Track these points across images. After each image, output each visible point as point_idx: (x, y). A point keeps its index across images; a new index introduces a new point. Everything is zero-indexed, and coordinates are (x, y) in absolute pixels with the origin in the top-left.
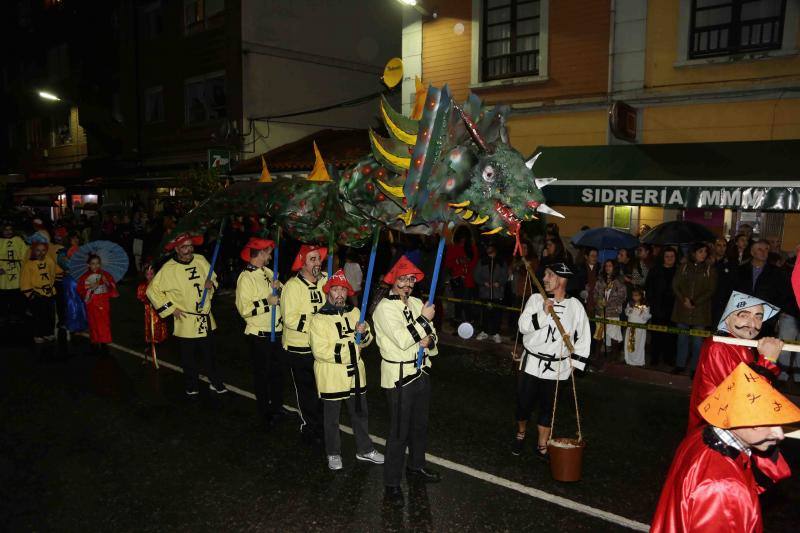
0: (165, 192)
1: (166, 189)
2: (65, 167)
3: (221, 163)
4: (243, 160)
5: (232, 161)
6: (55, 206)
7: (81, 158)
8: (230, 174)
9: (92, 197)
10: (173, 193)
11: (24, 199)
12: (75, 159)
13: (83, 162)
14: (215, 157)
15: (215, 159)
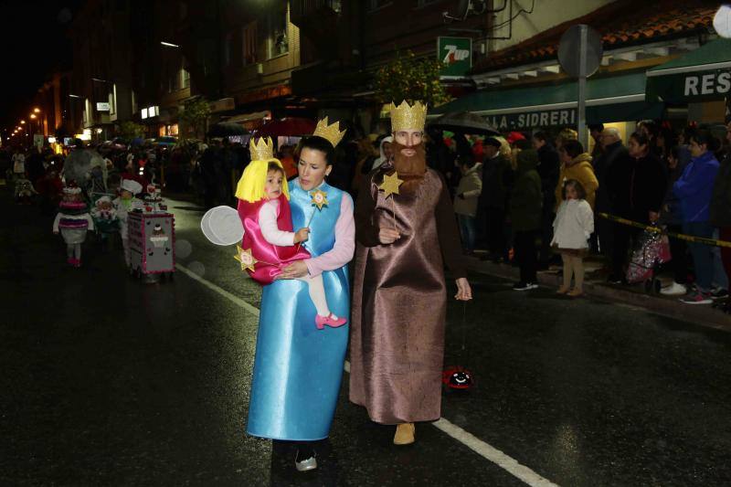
3: (456, 58)
4: (493, 52)
5: (476, 55)
8: (470, 73)
14: (447, 47)
15: (448, 51)
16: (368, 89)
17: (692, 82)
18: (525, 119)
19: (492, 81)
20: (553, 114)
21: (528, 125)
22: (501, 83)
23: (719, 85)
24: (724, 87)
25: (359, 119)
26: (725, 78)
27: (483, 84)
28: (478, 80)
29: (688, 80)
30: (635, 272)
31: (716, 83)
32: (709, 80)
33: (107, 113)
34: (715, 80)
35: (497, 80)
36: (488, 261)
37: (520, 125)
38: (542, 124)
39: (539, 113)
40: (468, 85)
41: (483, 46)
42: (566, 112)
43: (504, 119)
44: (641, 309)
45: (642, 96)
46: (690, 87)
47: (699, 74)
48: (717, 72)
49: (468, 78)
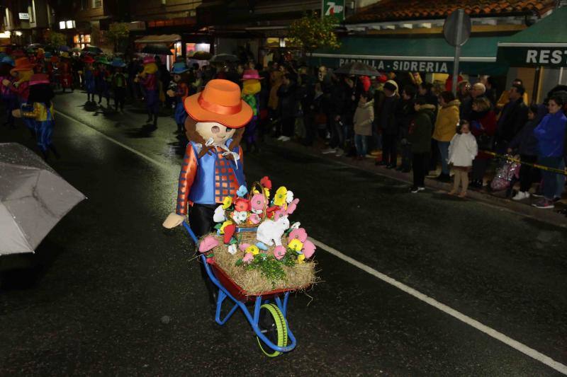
0: (275, 43)
1: (276, 40)
2: (181, 15)
3: (335, 11)
4: (359, 8)
5: (347, 9)
6: (171, 54)
7: (196, 5)
8: (344, 23)
9: (204, 47)
10: (283, 45)
11: (144, 46)
12: (190, 7)
13: (197, 10)
14: (329, 4)
15: (329, 6)
16: (257, 26)
17: (532, 54)
18: (399, 65)
19: (359, 29)
20: (421, 63)
21: (401, 69)
22: (366, 31)
23: (553, 58)
24: (556, 59)
25: (248, 46)
26: (557, 54)
27: (352, 31)
28: (349, 28)
29: (530, 52)
30: (499, 183)
31: (551, 57)
32: (545, 54)
33: (27, 21)
34: (550, 55)
35: (363, 29)
36: (382, 167)
37: (394, 68)
38: (412, 69)
39: (410, 62)
40: (342, 31)
41: (353, 3)
42: (432, 64)
43: (382, 62)
44: (507, 210)
45: (494, 59)
46: (531, 57)
47: (539, 49)
48: (552, 49)
49: (342, 26)
